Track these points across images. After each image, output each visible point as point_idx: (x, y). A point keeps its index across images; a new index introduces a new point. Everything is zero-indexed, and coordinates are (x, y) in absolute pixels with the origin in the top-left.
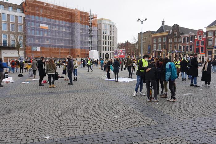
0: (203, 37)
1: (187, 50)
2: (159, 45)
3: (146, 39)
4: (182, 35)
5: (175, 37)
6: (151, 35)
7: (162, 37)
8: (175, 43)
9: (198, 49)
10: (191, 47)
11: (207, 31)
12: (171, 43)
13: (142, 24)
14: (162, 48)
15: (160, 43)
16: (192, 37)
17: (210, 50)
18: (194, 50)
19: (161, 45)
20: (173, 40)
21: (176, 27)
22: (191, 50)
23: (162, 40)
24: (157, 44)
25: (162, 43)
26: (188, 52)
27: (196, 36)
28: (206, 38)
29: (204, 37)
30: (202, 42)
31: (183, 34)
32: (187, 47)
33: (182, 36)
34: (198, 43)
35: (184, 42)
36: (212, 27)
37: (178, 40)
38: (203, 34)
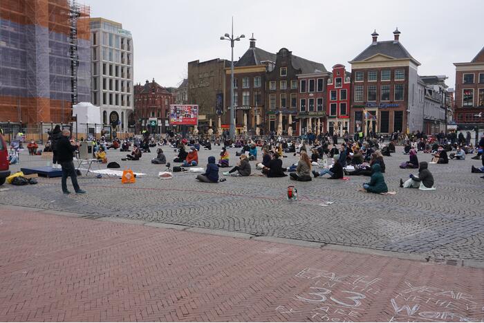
0: (345, 83)
1: (311, 109)
2: (244, 94)
3: (209, 77)
4: (298, 74)
5: (284, 79)
6: (225, 71)
7: (251, 76)
8: (283, 91)
9: (334, 107)
10: (320, 101)
11: (352, 70)
12: (275, 92)
13: (232, 46)
14: (251, 101)
15: (246, 90)
16: (320, 81)
17: (358, 110)
18: (326, 109)
19: (248, 94)
20: (278, 85)
21: (285, 55)
22: (320, 109)
23: (251, 83)
24: (240, 91)
25: (251, 90)
26: (312, 113)
27: (329, 80)
28: (351, 84)
29: (347, 81)
30: (344, 93)
31: (300, 71)
32: (311, 101)
33: (300, 76)
34: (334, 95)
35: (303, 90)
36: (363, 61)
37: (289, 85)
38: (345, 75)
